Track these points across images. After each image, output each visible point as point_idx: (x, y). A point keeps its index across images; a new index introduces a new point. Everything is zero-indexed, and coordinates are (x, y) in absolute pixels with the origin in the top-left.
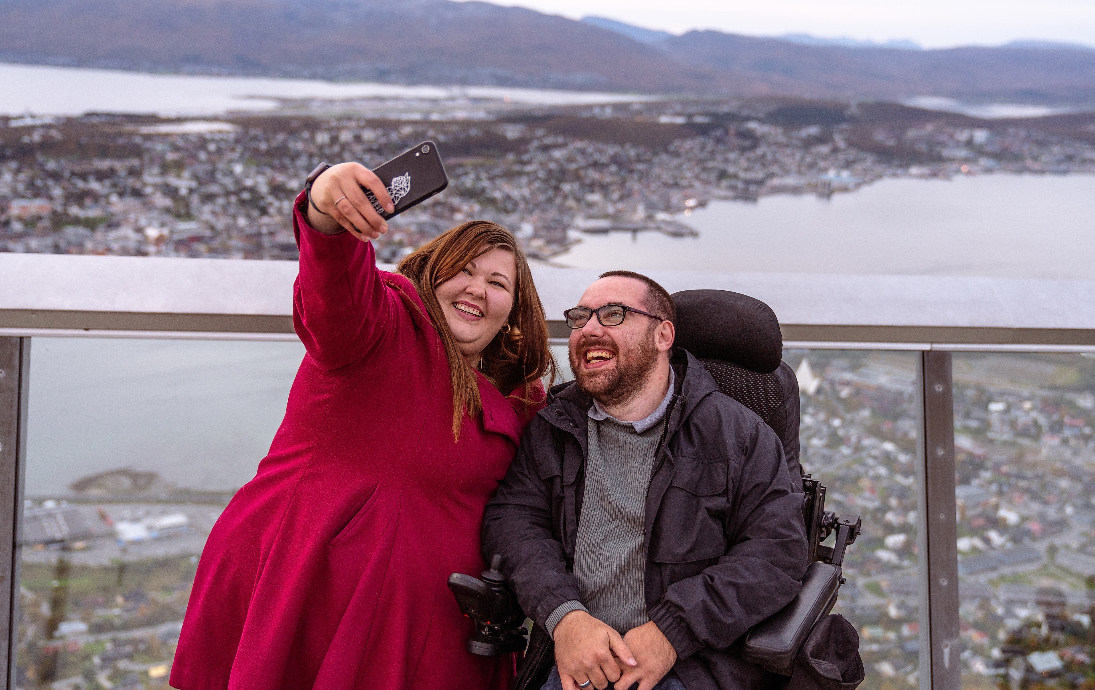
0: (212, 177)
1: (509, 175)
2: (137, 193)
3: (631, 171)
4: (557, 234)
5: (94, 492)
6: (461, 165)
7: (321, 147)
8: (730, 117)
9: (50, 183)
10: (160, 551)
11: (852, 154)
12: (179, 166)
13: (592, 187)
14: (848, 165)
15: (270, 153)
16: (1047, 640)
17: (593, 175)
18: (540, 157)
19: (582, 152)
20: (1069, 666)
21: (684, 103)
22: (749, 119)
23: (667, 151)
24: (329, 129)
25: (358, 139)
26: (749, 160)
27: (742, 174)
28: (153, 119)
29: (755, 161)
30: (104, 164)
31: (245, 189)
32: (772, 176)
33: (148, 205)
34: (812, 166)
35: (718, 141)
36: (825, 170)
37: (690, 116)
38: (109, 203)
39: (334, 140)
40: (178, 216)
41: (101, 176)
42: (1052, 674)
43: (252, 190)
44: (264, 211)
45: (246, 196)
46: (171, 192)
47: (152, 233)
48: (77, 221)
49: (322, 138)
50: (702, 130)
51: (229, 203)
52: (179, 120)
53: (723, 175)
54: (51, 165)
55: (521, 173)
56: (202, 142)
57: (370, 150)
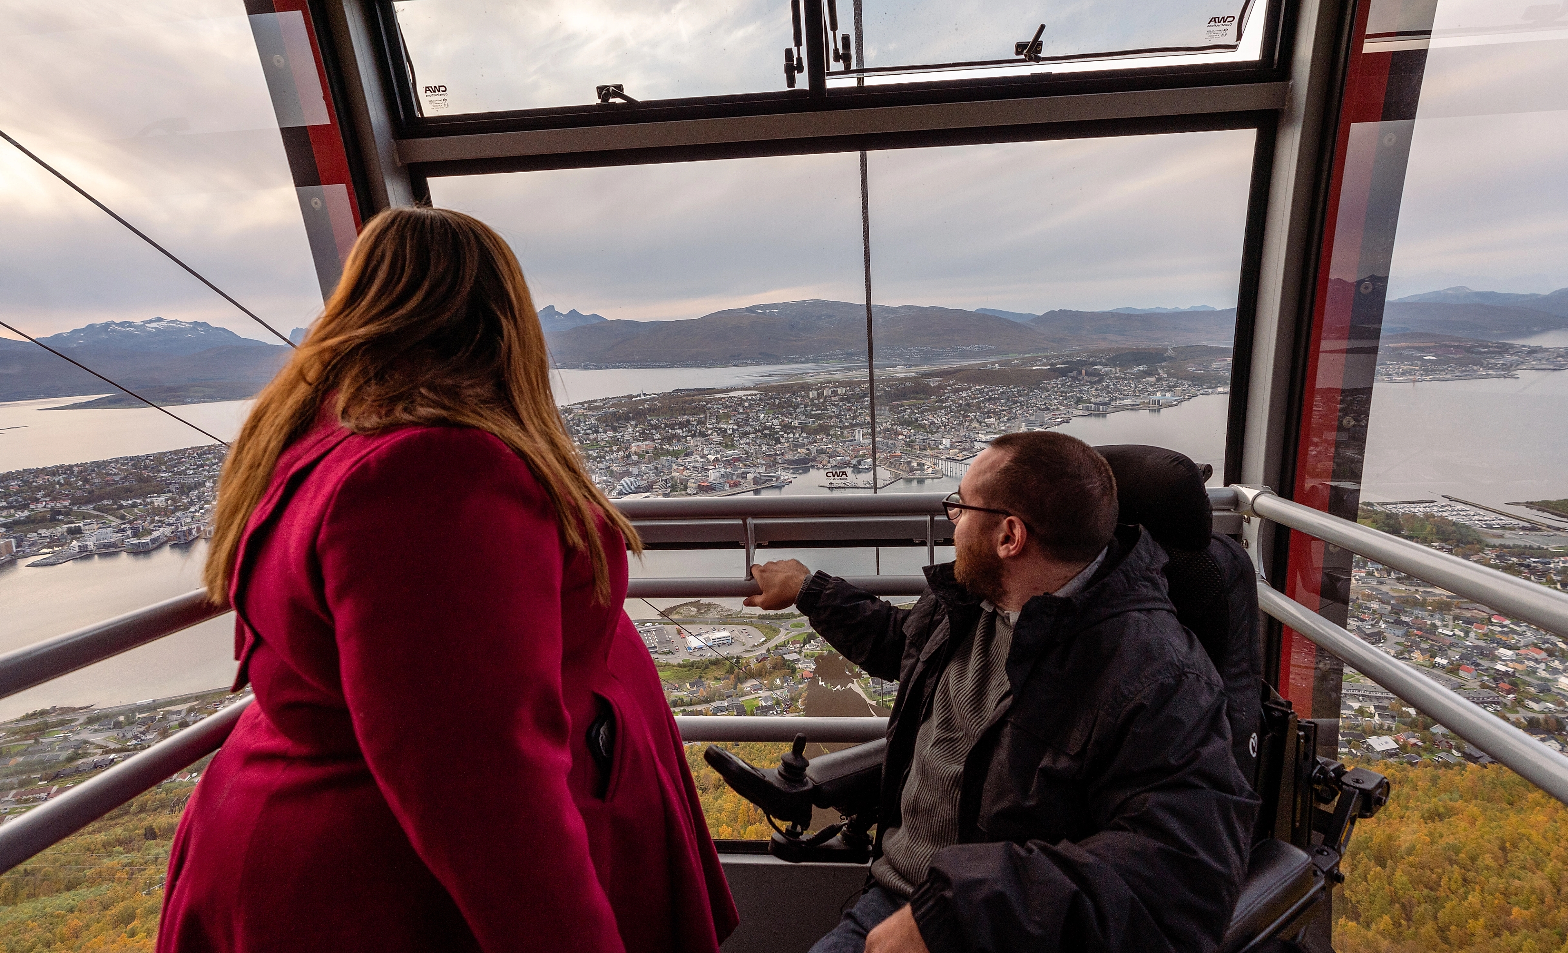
0: (746, 422)
1: (934, 410)
2: (703, 435)
3: (1015, 402)
4: (967, 445)
5: (674, 617)
6: (902, 406)
7: (812, 400)
8: (1082, 363)
9: (654, 431)
10: (709, 655)
11: (1172, 381)
12: (727, 416)
13: (989, 414)
14: (1170, 389)
15: (780, 405)
16: (1381, 726)
17: (990, 406)
18: (953, 397)
19: (981, 392)
20: (1403, 748)
21: (1048, 358)
22: (1096, 364)
23: (1039, 388)
24: (817, 390)
25: (835, 393)
26: (1097, 390)
27: (1093, 400)
28: (713, 391)
29: (1102, 390)
30: (684, 419)
31: (766, 428)
32: (1116, 399)
33: (709, 442)
34: (1142, 391)
35: (1074, 379)
36: (1155, 393)
37: (1052, 365)
38: (686, 441)
39: (820, 395)
40: (726, 446)
41: (682, 426)
42: (1390, 754)
43: (770, 428)
44: (778, 441)
45: (767, 432)
46: (722, 432)
47: (711, 457)
48: (668, 453)
49: (812, 394)
50: (1063, 373)
51: (757, 437)
52: (728, 390)
53: (1079, 401)
54: (654, 421)
55: (941, 408)
56: (741, 401)
57: (842, 400)
